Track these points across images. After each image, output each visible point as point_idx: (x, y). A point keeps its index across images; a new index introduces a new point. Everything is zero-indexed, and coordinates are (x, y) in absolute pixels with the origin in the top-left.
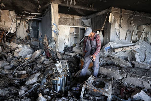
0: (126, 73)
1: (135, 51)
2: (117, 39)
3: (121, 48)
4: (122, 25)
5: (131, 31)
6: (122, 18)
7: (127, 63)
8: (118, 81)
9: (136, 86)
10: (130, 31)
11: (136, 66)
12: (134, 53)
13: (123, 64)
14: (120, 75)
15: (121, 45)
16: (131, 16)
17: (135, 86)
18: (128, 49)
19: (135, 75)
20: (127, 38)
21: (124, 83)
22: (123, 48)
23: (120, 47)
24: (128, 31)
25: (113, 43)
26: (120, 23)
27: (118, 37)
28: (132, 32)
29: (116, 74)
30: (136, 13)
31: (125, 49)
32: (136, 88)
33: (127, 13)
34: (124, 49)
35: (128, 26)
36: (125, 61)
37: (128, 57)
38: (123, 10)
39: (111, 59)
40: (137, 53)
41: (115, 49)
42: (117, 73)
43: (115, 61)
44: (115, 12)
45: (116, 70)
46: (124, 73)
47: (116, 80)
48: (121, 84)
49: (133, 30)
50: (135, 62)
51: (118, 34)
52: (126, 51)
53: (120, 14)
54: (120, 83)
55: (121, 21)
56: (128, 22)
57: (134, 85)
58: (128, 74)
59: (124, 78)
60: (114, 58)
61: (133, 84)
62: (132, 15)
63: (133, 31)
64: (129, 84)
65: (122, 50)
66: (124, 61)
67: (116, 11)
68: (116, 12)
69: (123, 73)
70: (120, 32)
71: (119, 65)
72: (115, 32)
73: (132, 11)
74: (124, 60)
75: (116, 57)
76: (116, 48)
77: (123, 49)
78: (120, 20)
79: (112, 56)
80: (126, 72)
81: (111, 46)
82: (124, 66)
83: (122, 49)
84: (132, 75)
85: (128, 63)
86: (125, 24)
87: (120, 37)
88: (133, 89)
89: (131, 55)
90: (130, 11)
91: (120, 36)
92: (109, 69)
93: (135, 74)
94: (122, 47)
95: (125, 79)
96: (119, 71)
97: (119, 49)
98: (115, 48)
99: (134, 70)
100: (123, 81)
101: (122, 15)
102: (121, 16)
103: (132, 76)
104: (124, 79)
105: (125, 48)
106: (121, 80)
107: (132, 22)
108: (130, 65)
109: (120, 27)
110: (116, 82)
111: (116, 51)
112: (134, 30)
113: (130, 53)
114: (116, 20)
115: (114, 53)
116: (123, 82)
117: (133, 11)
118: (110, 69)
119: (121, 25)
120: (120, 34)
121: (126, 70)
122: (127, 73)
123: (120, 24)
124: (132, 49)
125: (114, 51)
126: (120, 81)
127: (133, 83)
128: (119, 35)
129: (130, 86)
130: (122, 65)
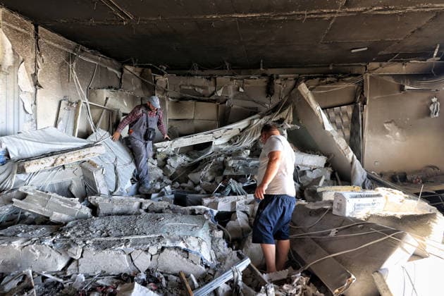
0: (81, 242)
1: (94, 165)
2: (26, 127)
3: (51, 158)
4: (43, 81)
5: (72, 103)
6: (40, 55)
7: (74, 204)
8: (51, 278)
9: (114, 275)
10: (69, 102)
11: (103, 209)
12: (92, 169)
13: (62, 210)
14: (59, 255)
15: (48, 148)
16: (70, 58)
17: (112, 273)
18: (72, 158)
19: (108, 239)
20: (61, 122)
21: (74, 280)
22: (55, 156)
23: (46, 155)
24: (63, 102)
25: (16, 140)
26: (36, 71)
27: (32, 120)
28: (74, 105)
29: (42, 254)
30: (82, 51)
31: (62, 160)
32: (116, 281)
33: (55, 43)
34: (59, 161)
35: (62, 86)
36: (68, 199)
37: (71, 185)
38: (42, 31)
39: (14, 200)
40: (99, 169)
41: (27, 163)
42: (47, 251)
43: (32, 205)
44: (16, 28)
45: (40, 241)
46: (74, 243)
47: (44, 278)
48: (63, 288)
49: (79, 101)
50: (98, 199)
51: (29, 109)
52: (63, 166)
53: (32, 41)
54: (58, 283)
55: (39, 64)
56: (61, 74)
57: (108, 275)
58: (87, 242)
59: (71, 260)
60: (23, 196)
61: (105, 272)
62: (72, 54)
63: (78, 103)
64: (92, 277)
65: (53, 165)
66: (66, 202)
67: (18, 26)
68: (19, 29)
69: (69, 246)
70: (35, 104)
71: (48, 218)
72: (16, 101)
73: (71, 43)
74: (66, 198)
75: (34, 191)
76: (29, 159)
77: (56, 160)
78: (36, 61)
79: (13, 190)
80: (79, 236)
81: (7, 149)
82: (64, 217)
83: (53, 161)
84: (99, 244)
85: (79, 205)
86: (52, 78)
87: (38, 118)
88: (107, 287)
89: (82, 178)
90: (66, 40)
91: (36, 116)
92: (10, 243)
93: (108, 236)
94: (52, 154)
95: (78, 262)
96: (54, 242)
97: (42, 160)
98: (26, 157)
99: (103, 225)
100: (69, 274)
101: (42, 47)
102: (38, 47)
103: (101, 246)
104: (73, 266)
105: (62, 157)
106: (64, 269)
107: (74, 75)
108: (86, 211)
109: (37, 85)
110: (46, 286)
111: (31, 168)
112: (82, 101)
113: (79, 172)
114: (21, 58)
115: (22, 177)
116: (70, 277)
117: (76, 44)
118: (16, 244)
119: (40, 81)
120: (36, 109)
121: (79, 229)
122: (84, 242)
123: (35, 74)
124: (84, 159)
125: (22, 170)
126: (58, 276)
127: (104, 269)
128: (35, 111)
129: (98, 282)
130: (56, 216)
